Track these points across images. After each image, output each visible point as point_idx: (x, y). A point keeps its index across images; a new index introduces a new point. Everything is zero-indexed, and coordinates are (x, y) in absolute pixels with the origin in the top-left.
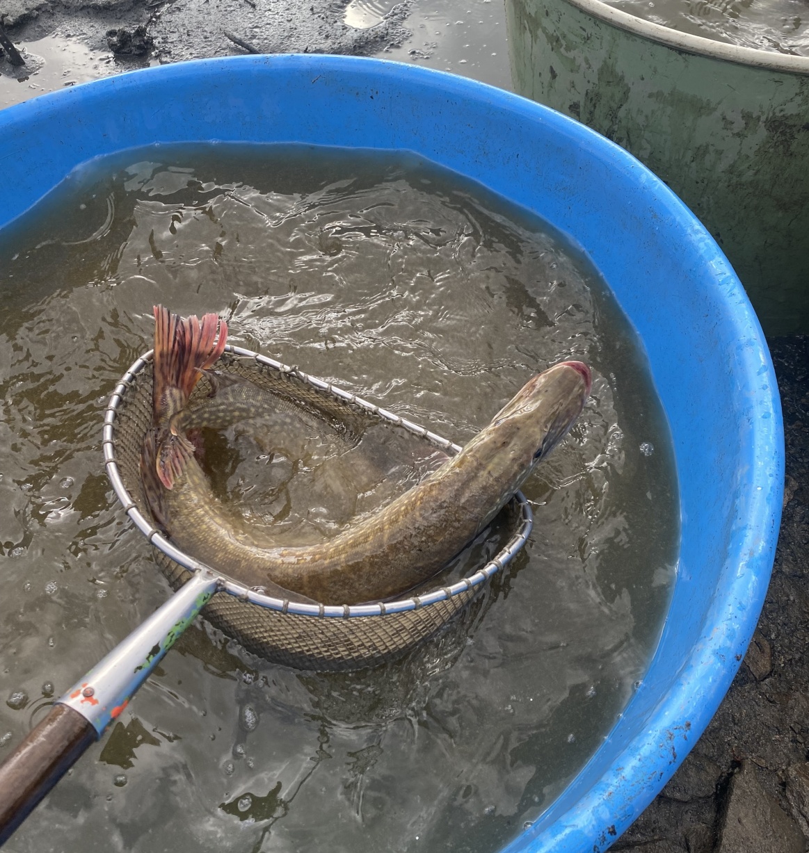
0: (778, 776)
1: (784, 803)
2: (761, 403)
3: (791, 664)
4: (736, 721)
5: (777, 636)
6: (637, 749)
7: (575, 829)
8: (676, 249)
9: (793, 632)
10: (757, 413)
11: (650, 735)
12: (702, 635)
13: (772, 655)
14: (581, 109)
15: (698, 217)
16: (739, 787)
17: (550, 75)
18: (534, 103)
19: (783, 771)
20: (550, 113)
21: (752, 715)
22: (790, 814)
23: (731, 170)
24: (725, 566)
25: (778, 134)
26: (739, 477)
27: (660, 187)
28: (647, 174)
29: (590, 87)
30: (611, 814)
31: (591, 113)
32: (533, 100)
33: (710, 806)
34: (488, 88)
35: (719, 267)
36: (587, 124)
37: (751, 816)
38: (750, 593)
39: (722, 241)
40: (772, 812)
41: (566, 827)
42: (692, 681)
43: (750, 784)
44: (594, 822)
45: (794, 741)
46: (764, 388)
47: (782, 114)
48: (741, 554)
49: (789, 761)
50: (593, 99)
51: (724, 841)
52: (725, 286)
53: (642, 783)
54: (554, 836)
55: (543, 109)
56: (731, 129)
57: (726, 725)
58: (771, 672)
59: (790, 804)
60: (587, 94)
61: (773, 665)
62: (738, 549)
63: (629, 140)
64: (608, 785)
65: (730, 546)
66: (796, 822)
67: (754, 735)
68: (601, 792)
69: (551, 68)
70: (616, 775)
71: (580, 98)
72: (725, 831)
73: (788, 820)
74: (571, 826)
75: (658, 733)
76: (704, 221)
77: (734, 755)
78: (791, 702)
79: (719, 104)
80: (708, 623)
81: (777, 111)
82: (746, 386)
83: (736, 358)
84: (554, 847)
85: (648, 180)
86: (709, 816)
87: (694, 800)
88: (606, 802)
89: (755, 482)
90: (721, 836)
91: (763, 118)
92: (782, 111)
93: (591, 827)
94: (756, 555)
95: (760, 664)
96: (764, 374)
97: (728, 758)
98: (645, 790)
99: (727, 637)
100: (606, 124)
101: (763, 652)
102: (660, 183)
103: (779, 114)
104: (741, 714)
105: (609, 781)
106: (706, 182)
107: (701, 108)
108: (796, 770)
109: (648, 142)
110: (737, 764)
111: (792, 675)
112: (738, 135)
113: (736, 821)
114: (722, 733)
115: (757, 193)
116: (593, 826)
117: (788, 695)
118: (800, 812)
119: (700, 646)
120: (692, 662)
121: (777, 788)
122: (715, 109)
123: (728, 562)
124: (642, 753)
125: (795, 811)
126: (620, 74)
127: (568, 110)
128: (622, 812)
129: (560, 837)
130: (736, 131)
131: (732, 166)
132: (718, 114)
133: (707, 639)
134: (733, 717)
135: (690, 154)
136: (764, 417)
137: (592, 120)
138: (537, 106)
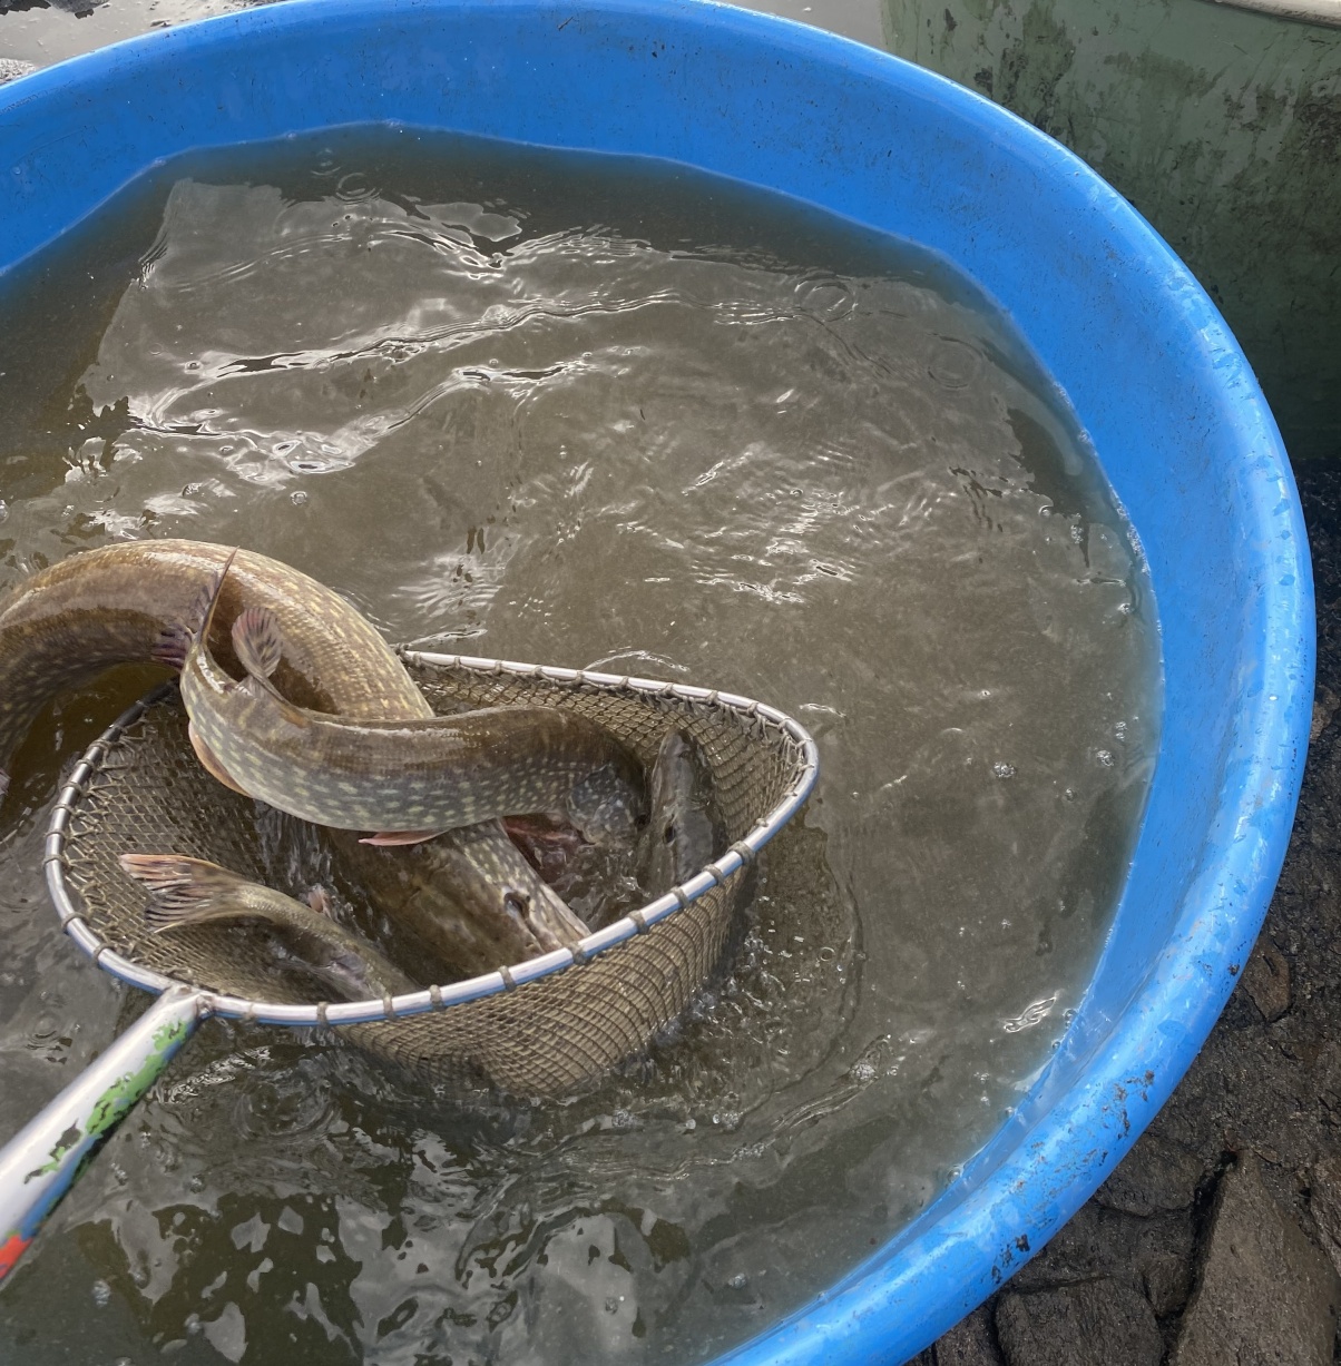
0: (1298, 1178)
1: (1306, 1223)
2: (1279, 560)
3: (1323, 995)
4: (1230, 1087)
5: (1301, 948)
6: (1067, 1114)
7: (962, 1239)
8: (1145, 310)
9: (1327, 942)
10: (1272, 576)
11: (1088, 1091)
12: (1176, 933)
13: (1292, 980)
14: (995, 80)
15: (1183, 259)
16: (1233, 1195)
17: (944, 23)
18: (918, 68)
19: (1307, 1170)
20: (943, 84)
21: (1257, 1077)
22: (1316, 1242)
23: (1238, 184)
24: (1216, 823)
25: (1316, 126)
26: (1240, 680)
27: (1121, 208)
28: (1100, 188)
29: (1010, 44)
30: (1021, 1216)
31: (1011, 87)
32: (916, 62)
33: (1186, 1226)
34: (844, 43)
35: (1215, 339)
36: (1003, 105)
37: (1252, 1242)
38: (1255, 866)
39: (1221, 300)
40: (1286, 1236)
41: (948, 1236)
42: (1158, 1007)
43: (1252, 1190)
44: (993, 1229)
45: (1326, 1121)
46: (1285, 535)
47: (1322, 94)
48: (1242, 803)
49: (1317, 1155)
50: (1015, 64)
51: (1207, 1282)
52: (1223, 370)
53: (1073, 1168)
54: (928, 1250)
55: (933, 79)
56: (1240, 117)
57: (1214, 1093)
58: (1290, 1007)
59: (1317, 1226)
60: (1004, 55)
61: (1292, 996)
62: (1237, 794)
63: (1071, 132)
64: (1017, 1171)
65: (1225, 791)
66: (1326, 1253)
67: (1259, 1110)
68: (1006, 1181)
69: (947, 12)
70: (1031, 1155)
71: (992, 62)
72: (1208, 1266)
73: (1313, 1250)
74: (955, 1235)
75: (1101, 1088)
76: (1192, 266)
77: (1227, 1142)
78: (1322, 1058)
79: (1219, 75)
80: (1185, 914)
81: (1315, 87)
82: (1254, 532)
83: (1240, 486)
84: (928, 1268)
85: (1103, 196)
86: (1183, 1241)
87: (1159, 1213)
88: (1013, 1198)
89: (1266, 688)
90: (1202, 1274)
91: (1292, 100)
92: (1322, 88)
93: (988, 1236)
94: (1266, 805)
95: (1271, 994)
96: (1285, 514)
97: (1215, 1147)
98: (1077, 1180)
99: (1216, 936)
100: (1035, 105)
101: (1276, 974)
102: (1122, 202)
103: (1317, 94)
104: (1238, 1076)
105: (1020, 1164)
106: (1196, 202)
107: (1190, 83)
108: (1327, 1169)
109: (1104, 137)
110: (1231, 1157)
111: (1324, 1014)
112: (1251, 126)
113: (1228, 1250)
114: (1206, 1106)
115: (1279, 222)
116: (992, 1234)
117: (1316, 1047)
118: (1333, 1238)
119: (1171, 950)
120: (1159, 976)
121: (1297, 1199)
122: (1212, 85)
123: (1220, 816)
124: (1073, 1120)
125: (1324, 1238)
126: (1060, 25)
127: (973, 82)
128: (1040, 1213)
129: (937, 1252)
130: (1246, 120)
131: (1239, 177)
132: (1217, 91)
133: (1184, 939)
134: (1225, 1079)
135: (1170, 157)
136: (1283, 583)
137: (1012, 98)
138: (923, 74)
